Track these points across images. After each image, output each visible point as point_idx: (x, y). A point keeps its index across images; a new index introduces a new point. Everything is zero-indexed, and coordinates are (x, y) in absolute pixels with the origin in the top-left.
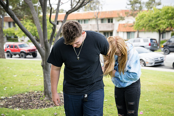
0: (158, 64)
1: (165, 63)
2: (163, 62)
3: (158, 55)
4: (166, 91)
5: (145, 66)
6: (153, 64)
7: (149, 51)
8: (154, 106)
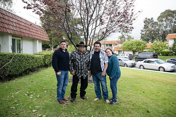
0: (133, 66)
1: (136, 66)
2: (135, 65)
3: (133, 62)
4: (139, 78)
5: (127, 67)
6: (131, 66)
7: (129, 60)
8: (135, 85)
